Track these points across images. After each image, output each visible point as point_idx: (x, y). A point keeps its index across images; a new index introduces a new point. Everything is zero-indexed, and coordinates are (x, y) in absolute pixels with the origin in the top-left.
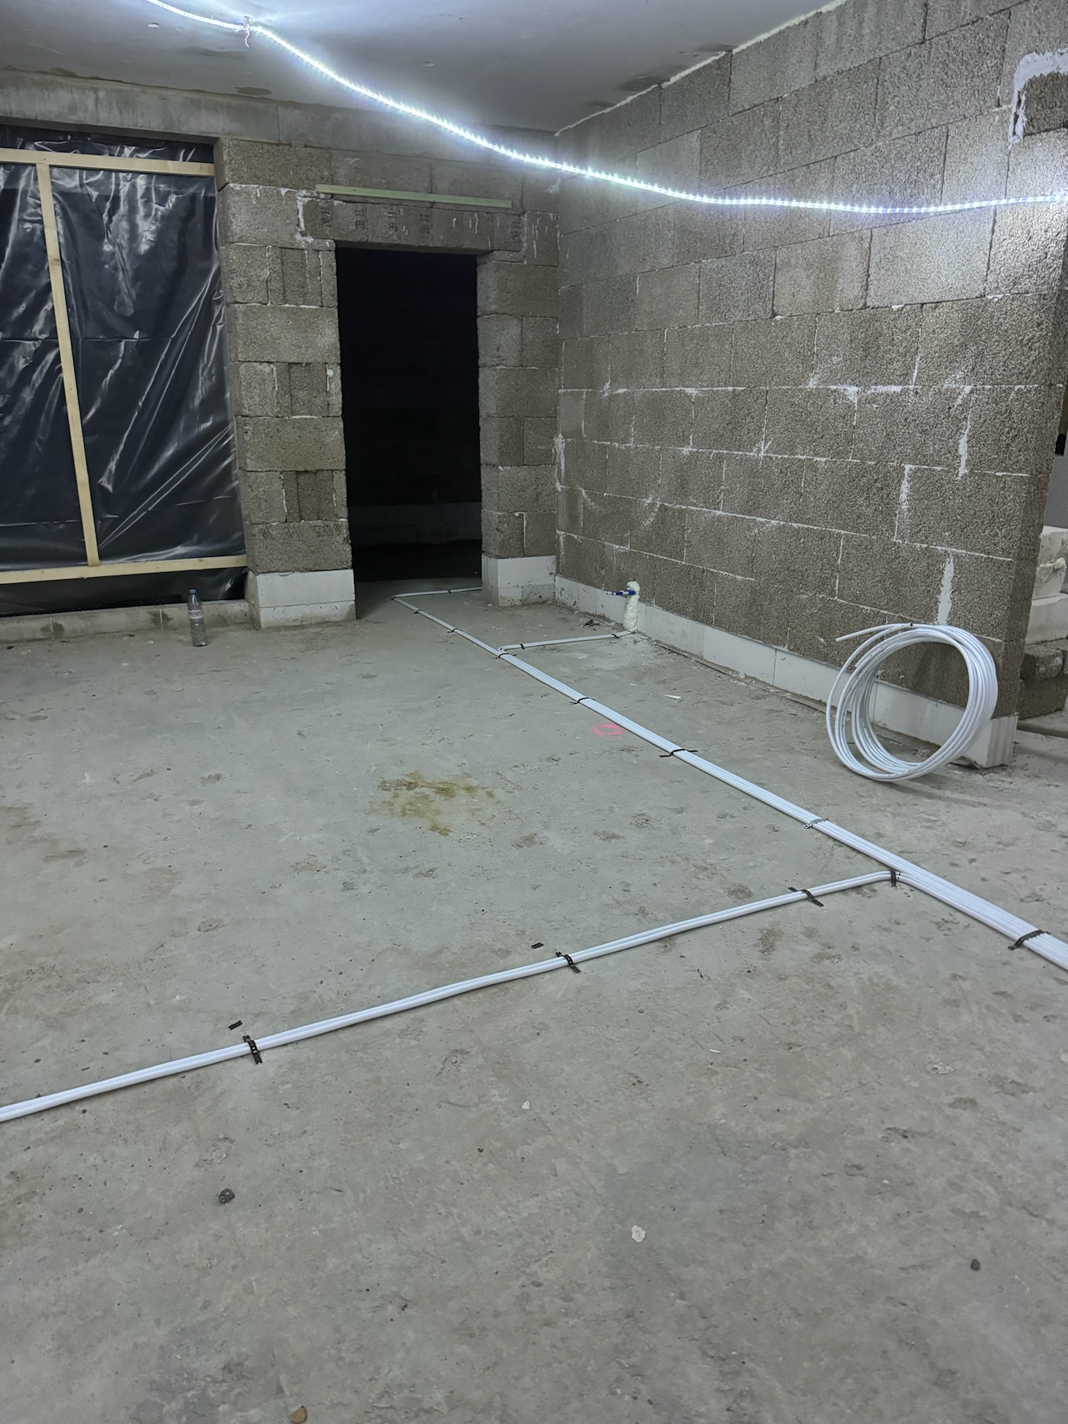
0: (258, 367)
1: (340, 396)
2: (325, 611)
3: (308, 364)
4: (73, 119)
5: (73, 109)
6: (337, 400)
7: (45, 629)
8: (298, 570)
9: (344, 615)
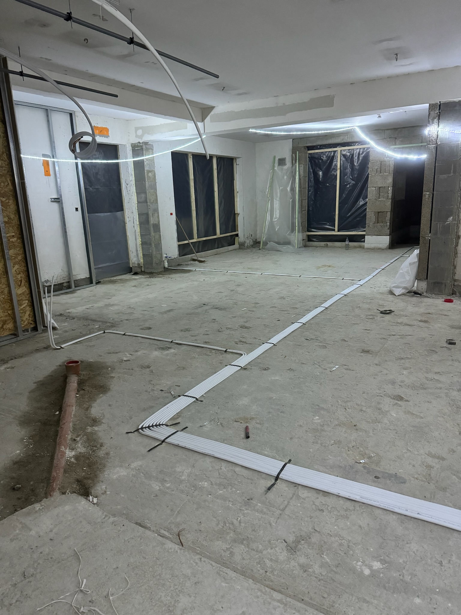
0: (372, 188)
1: (391, 194)
2: (380, 246)
3: (384, 187)
4: (343, 142)
5: (343, 140)
6: (390, 195)
7: (325, 245)
8: (375, 235)
9: (385, 247)
